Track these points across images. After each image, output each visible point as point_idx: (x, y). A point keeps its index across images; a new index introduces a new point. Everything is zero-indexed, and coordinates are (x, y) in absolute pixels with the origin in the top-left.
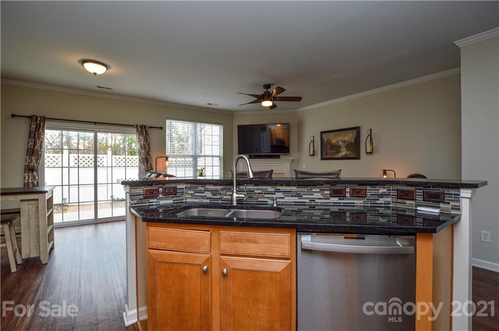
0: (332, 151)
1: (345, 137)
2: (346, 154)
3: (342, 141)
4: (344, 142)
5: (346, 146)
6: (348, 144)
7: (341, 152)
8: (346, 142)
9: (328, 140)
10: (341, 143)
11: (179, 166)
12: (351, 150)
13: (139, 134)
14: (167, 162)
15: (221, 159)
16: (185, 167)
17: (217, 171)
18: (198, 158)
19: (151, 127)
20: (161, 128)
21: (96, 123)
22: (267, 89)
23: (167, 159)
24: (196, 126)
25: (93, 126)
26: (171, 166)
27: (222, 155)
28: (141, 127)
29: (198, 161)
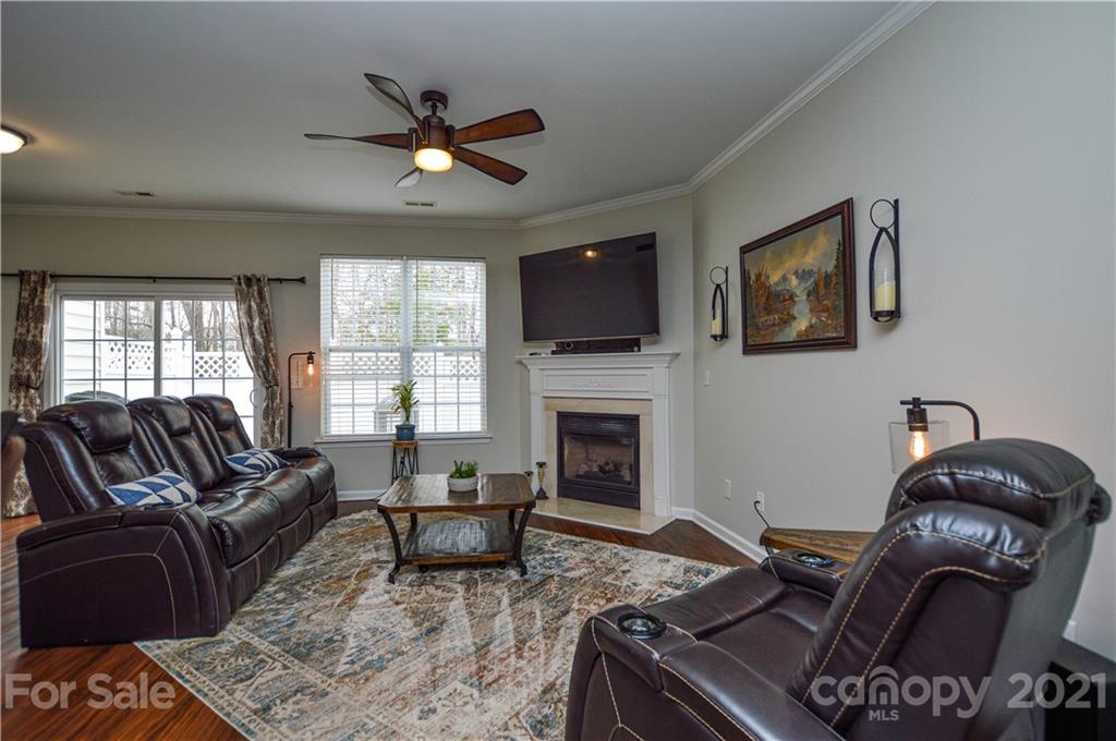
0: (771, 317)
1: (806, 253)
2: (811, 326)
3: (796, 273)
4: (803, 275)
5: (809, 295)
6: (817, 284)
7: (795, 318)
8: (810, 273)
9: (759, 276)
10: (794, 281)
12: (826, 310)
13: (242, 298)
14: (311, 366)
15: (482, 357)
16: (376, 377)
17: (474, 390)
18: (414, 354)
19: (280, 280)
20: (302, 280)
21: (154, 279)
22: (434, 107)
23: (310, 358)
24: (405, 271)
25: (151, 286)
26: (339, 378)
27: (485, 345)
28: (249, 280)
29: (414, 363)
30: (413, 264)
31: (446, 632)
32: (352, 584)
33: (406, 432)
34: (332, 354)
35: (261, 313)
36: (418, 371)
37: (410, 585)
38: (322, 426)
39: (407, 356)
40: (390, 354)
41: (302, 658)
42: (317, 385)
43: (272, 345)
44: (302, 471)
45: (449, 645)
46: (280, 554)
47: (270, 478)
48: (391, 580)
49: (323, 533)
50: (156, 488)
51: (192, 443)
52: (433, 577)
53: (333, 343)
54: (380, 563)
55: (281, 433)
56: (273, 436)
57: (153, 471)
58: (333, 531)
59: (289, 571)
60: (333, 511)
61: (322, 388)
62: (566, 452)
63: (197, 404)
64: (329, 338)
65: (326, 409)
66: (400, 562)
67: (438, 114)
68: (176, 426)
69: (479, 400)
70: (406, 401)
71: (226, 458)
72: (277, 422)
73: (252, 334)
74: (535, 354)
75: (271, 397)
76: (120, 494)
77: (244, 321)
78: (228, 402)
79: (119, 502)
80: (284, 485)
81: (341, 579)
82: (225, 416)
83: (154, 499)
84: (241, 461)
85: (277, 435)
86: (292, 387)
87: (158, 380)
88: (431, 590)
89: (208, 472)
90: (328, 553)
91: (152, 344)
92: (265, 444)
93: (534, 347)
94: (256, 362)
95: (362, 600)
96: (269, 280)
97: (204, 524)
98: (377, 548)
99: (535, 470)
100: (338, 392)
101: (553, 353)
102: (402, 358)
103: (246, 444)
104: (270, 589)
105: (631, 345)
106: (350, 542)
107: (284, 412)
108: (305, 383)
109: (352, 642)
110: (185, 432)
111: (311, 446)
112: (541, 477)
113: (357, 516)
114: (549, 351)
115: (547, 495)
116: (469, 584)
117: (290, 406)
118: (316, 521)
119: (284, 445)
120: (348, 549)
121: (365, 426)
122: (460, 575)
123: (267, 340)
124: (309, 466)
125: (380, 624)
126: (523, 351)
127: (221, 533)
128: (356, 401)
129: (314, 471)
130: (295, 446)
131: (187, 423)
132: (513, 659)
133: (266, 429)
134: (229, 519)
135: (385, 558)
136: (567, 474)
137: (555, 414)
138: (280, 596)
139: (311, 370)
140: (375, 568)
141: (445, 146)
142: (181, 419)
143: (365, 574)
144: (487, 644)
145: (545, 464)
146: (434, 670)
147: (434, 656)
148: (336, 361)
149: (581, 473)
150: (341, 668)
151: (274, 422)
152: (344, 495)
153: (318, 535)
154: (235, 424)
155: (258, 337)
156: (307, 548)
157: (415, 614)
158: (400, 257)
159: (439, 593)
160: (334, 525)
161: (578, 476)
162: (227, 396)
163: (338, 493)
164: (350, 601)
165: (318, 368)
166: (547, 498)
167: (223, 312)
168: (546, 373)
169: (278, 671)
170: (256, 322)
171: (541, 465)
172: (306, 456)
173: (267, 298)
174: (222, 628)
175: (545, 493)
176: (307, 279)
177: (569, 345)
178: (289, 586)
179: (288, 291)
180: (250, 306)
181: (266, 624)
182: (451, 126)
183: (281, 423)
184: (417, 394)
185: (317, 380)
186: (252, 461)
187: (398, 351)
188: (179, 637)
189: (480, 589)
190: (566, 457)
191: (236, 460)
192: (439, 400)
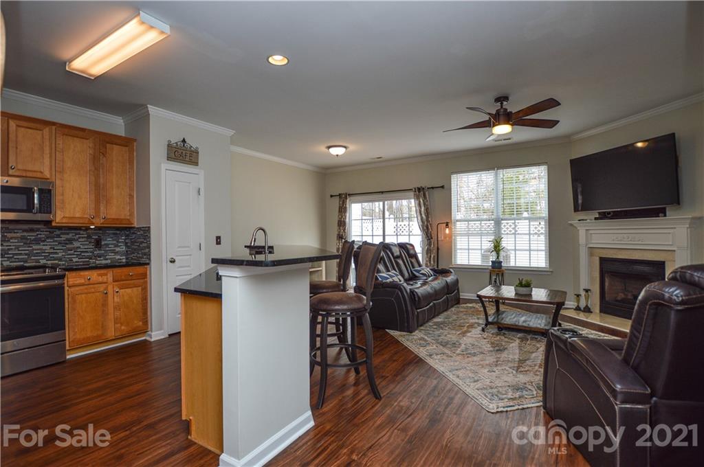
11: (473, 235)
13: (417, 198)
14: (447, 229)
15: (545, 222)
16: (481, 235)
17: (541, 243)
18: (503, 222)
19: (433, 188)
20: (443, 187)
21: (382, 192)
22: (502, 104)
23: (447, 225)
24: (496, 175)
25: (380, 196)
26: (462, 235)
27: (547, 215)
28: (419, 189)
29: (502, 227)
30: (501, 172)
31: (506, 352)
32: (465, 329)
33: (497, 265)
34: (458, 223)
35: (424, 204)
36: (505, 231)
37: (492, 334)
38: (453, 259)
39: (498, 223)
40: (488, 222)
41: (444, 346)
42: (450, 240)
43: (430, 219)
44: (444, 278)
45: (506, 356)
46: (435, 312)
47: (430, 279)
48: (483, 330)
49: (453, 309)
50: (391, 277)
51: (400, 262)
52: (504, 334)
53: (458, 217)
54: (479, 324)
55: (434, 262)
56: (430, 263)
57: (389, 271)
58: (457, 309)
59: (437, 320)
60: (458, 301)
61: (453, 241)
62: (607, 284)
63: (402, 246)
64: (457, 215)
65: (455, 251)
66: (488, 323)
67: (504, 107)
68: (395, 255)
69: (544, 248)
70: (497, 248)
71: (412, 269)
72: (432, 256)
73: (421, 214)
74: (583, 220)
75: (430, 244)
76: (381, 276)
77: (418, 208)
78: (412, 245)
79: (380, 279)
80: (436, 282)
81: (460, 326)
82: (412, 252)
83: (391, 280)
84: (418, 271)
85: (432, 262)
86: (439, 239)
87: (384, 236)
88: (503, 338)
89: (406, 275)
90: (455, 317)
91: (382, 220)
92: (427, 266)
93: (582, 215)
94: (423, 228)
95: (469, 334)
96: (428, 188)
97: (408, 291)
98: (478, 319)
99: (583, 293)
100: (461, 243)
101: (596, 219)
102: (495, 223)
103: (420, 266)
104: (430, 324)
105: (659, 212)
106: (465, 314)
107: (435, 251)
108: (445, 238)
109: (463, 345)
110: (398, 257)
111: (447, 268)
112: (587, 298)
113: (471, 305)
114: (593, 217)
115: (592, 310)
116: (522, 339)
117: (438, 249)
118: (450, 304)
119: (435, 267)
120: (464, 317)
121: (476, 260)
122: (520, 335)
123: (427, 217)
124: (447, 277)
125: (476, 343)
126: (575, 219)
127: (414, 295)
128: (470, 247)
129: (450, 279)
130: (440, 268)
131: (398, 253)
132: (537, 368)
133: (428, 259)
134: (416, 290)
135: (481, 323)
136: (607, 297)
137: (598, 258)
138: (435, 327)
139: (447, 231)
140: (476, 325)
141: (507, 122)
142: (396, 251)
143: (472, 326)
144: (526, 360)
145: (589, 290)
146: (497, 362)
147: (499, 358)
148: (460, 227)
149: (619, 298)
150: (458, 352)
151: (430, 256)
152: (463, 295)
153: (450, 310)
154: (415, 256)
155: (423, 216)
156: (445, 313)
157: (492, 343)
158: (493, 169)
159: (506, 340)
160: (458, 307)
161: (617, 301)
162: (411, 242)
163: (461, 294)
164: (464, 334)
165: (451, 230)
166: (592, 312)
167: (409, 205)
168: (591, 232)
169: (435, 347)
170: (423, 209)
171: (587, 291)
172: (445, 272)
173: (427, 197)
174: (414, 332)
175: (589, 309)
176: (445, 187)
177: (609, 213)
178: (437, 324)
179: (437, 193)
180: (420, 201)
181: (430, 334)
182: (511, 112)
183: (434, 256)
184: (504, 244)
185: (450, 236)
186: (422, 272)
187: (493, 220)
188: (400, 331)
189: (528, 342)
190: (606, 287)
191: (416, 271)
192: (517, 248)
